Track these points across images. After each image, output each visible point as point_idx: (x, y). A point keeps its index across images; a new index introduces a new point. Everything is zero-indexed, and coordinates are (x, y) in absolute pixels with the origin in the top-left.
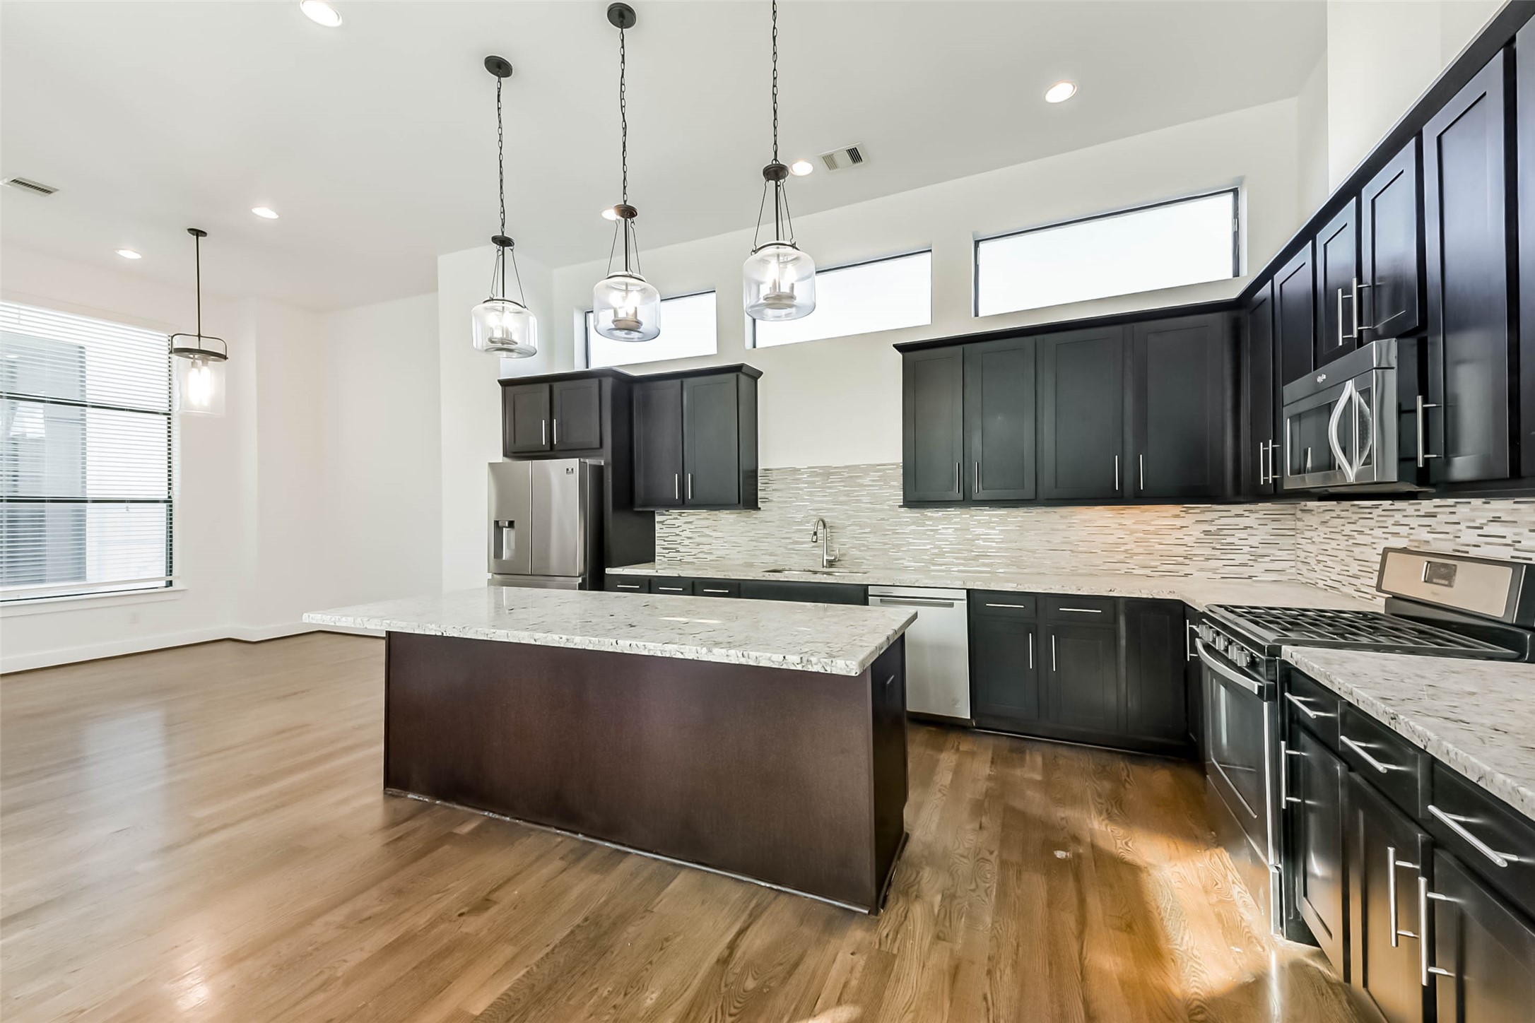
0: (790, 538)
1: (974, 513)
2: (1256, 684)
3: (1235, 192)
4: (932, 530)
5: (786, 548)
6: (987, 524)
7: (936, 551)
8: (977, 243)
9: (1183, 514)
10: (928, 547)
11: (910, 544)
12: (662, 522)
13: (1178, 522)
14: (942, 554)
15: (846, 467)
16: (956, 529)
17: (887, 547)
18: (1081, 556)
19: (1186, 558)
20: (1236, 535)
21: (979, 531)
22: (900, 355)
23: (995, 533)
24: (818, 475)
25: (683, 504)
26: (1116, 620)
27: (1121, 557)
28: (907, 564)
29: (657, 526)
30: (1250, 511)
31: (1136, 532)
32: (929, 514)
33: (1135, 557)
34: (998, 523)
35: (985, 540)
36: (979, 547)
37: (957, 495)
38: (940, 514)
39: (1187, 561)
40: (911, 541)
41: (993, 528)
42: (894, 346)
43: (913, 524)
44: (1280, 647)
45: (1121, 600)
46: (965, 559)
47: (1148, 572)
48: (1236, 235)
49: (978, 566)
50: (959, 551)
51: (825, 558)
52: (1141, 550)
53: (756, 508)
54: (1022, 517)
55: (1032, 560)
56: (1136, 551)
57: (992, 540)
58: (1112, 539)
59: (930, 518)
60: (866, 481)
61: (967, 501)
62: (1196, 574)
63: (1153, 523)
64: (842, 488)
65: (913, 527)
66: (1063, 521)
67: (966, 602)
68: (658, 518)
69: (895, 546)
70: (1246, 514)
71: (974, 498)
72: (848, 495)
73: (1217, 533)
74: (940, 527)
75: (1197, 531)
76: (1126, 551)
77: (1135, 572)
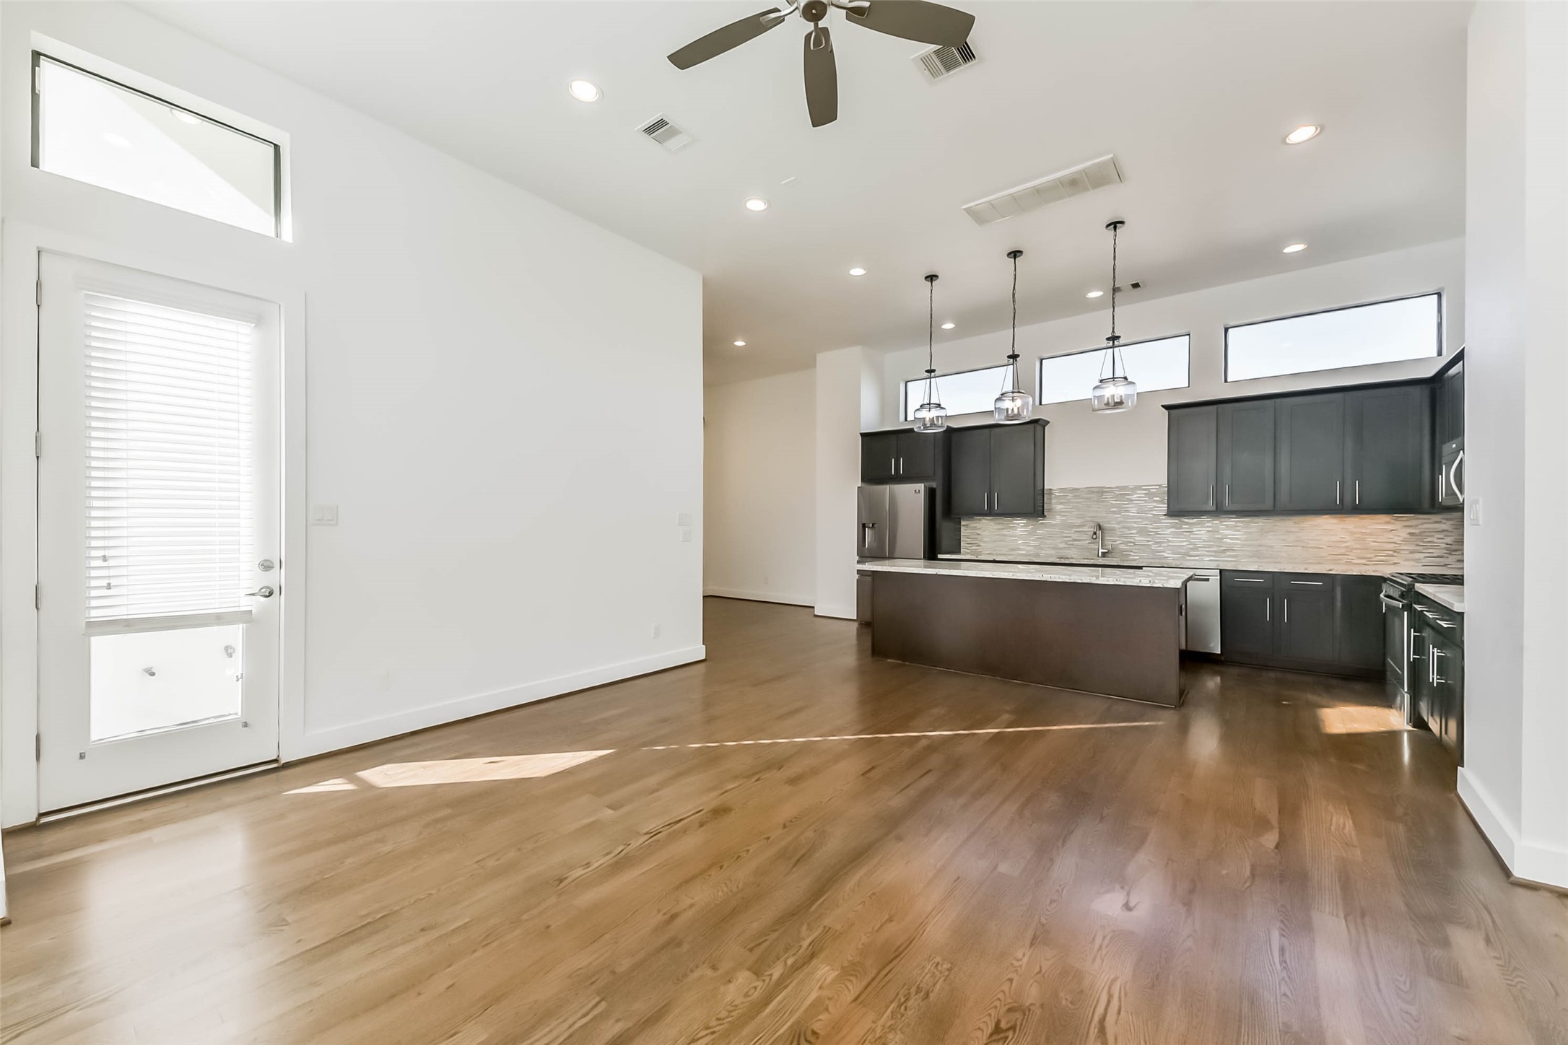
0: (1070, 537)
1: (1223, 520)
2: (1401, 604)
3: (1439, 294)
4: (1188, 532)
5: (1066, 544)
6: (1234, 528)
7: (1191, 546)
8: (1226, 330)
9: (1393, 521)
10: (1185, 544)
11: (1169, 541)
12: (966, 526)
13: (1389, 527)
14: (1196, 549)
15: (1117, 487)
16: (1208, 531)
17: (1150, 543)
18: (1310, 550)
19: (1395, 552)
20: (1436, 536)
21: (1226, 532)
22: (1166, 412)
23: (1239, 534)
24: (1093, 492)
25: (990, 513)
26: (1333, 590)
27: (1343, 551)
28: (1166, 555)
29: (962, 529)
30: (1448, 519)
31: (1356, 534)
32: (1186, 520)
33: (1354, 551)
34: (1243, 527)
35: (1231, 539)
36: (1226, 543)
37: (1211, 505)
38: (1195, 520)
39: (1395, 554)
40: (1170, 539)
41: (1238, 531)
42: (1162, 406)
43: (1172, 527)
44: (1414, 585)
45: (1338, 577)
46: (1215, 552)
47: (1364, 561)
48: (1440, 325)
49: (1225, 557)
50: (1210, 546)
51: (1101, 551)
52: (1359, 546)
53: (1043, 515)
54: (1262, 522)
55: (1270, 553)
56: (1355, 546)
57: (1237, 539)
58: (1334, 539)
59: (1187, 523)
60: (1134, 497)
61: (1219, 511)
62: (1402, 563)
63: (1369, 527)
64: (1113, 502)
65: (1173, 530)
66: (1296, 525)
67: (1219, 577)
68: (963, 523)
69: (1156, 543)
70: (1444, 521)
71: (1225, 509)
72: (1118, 507)
73: (1421, 534)
74: (1195, 530)
75: (1404, 533)
76: (1347, 547)
77: (1354, 561)
